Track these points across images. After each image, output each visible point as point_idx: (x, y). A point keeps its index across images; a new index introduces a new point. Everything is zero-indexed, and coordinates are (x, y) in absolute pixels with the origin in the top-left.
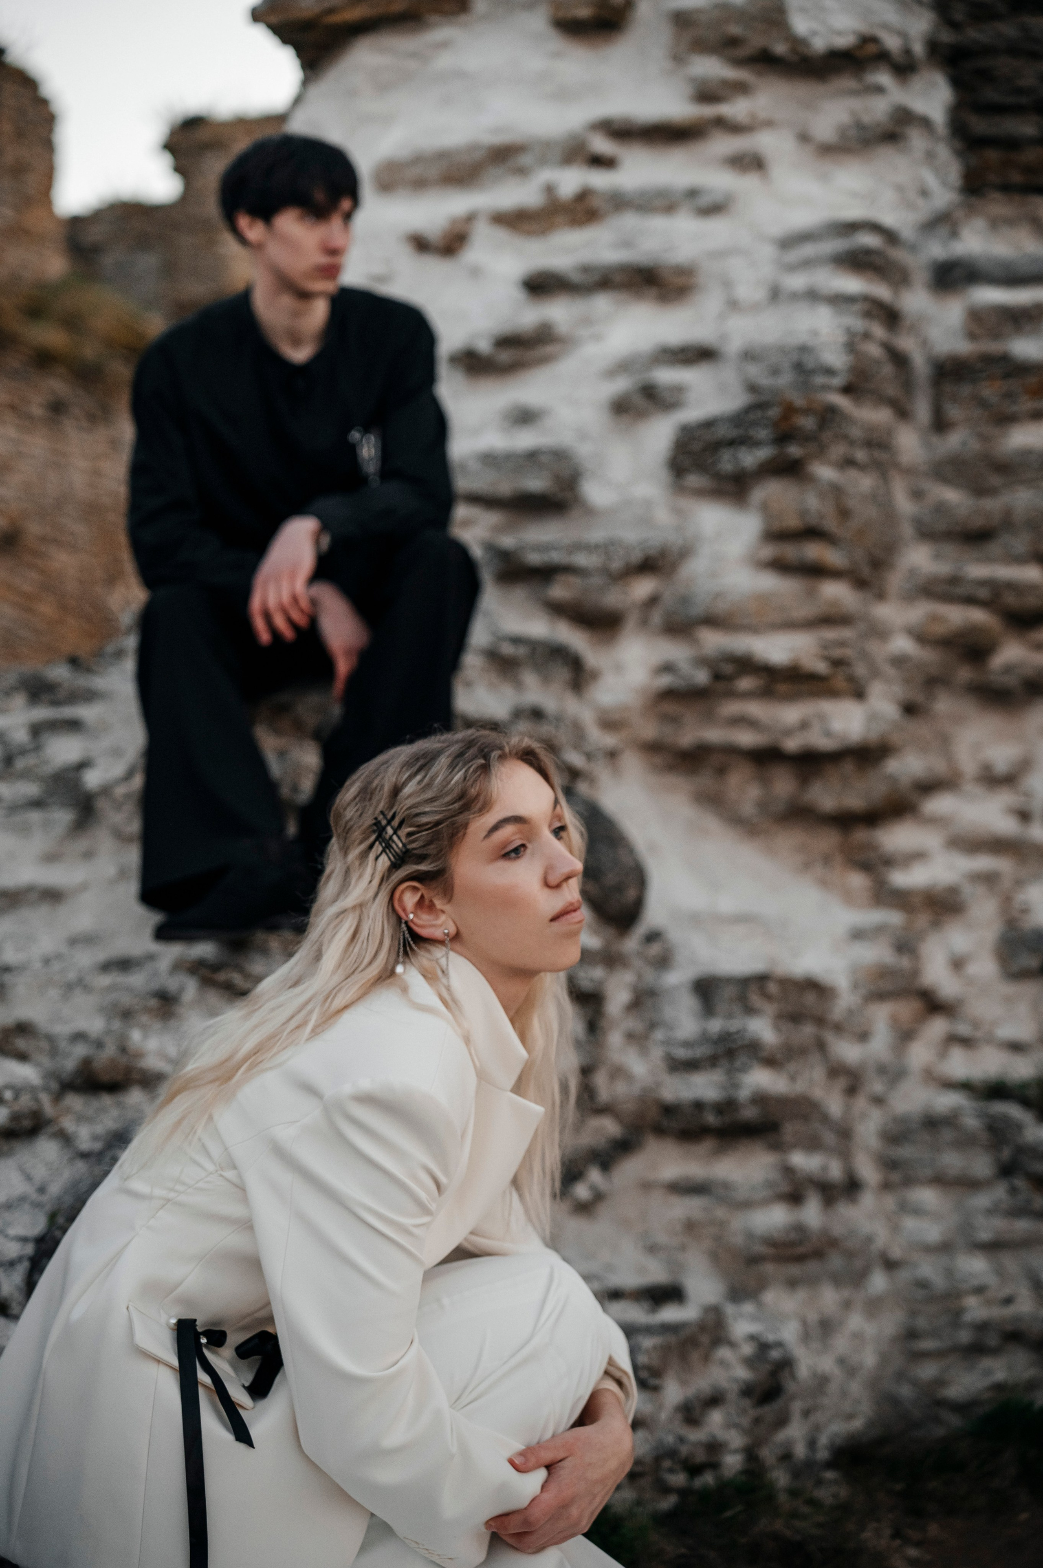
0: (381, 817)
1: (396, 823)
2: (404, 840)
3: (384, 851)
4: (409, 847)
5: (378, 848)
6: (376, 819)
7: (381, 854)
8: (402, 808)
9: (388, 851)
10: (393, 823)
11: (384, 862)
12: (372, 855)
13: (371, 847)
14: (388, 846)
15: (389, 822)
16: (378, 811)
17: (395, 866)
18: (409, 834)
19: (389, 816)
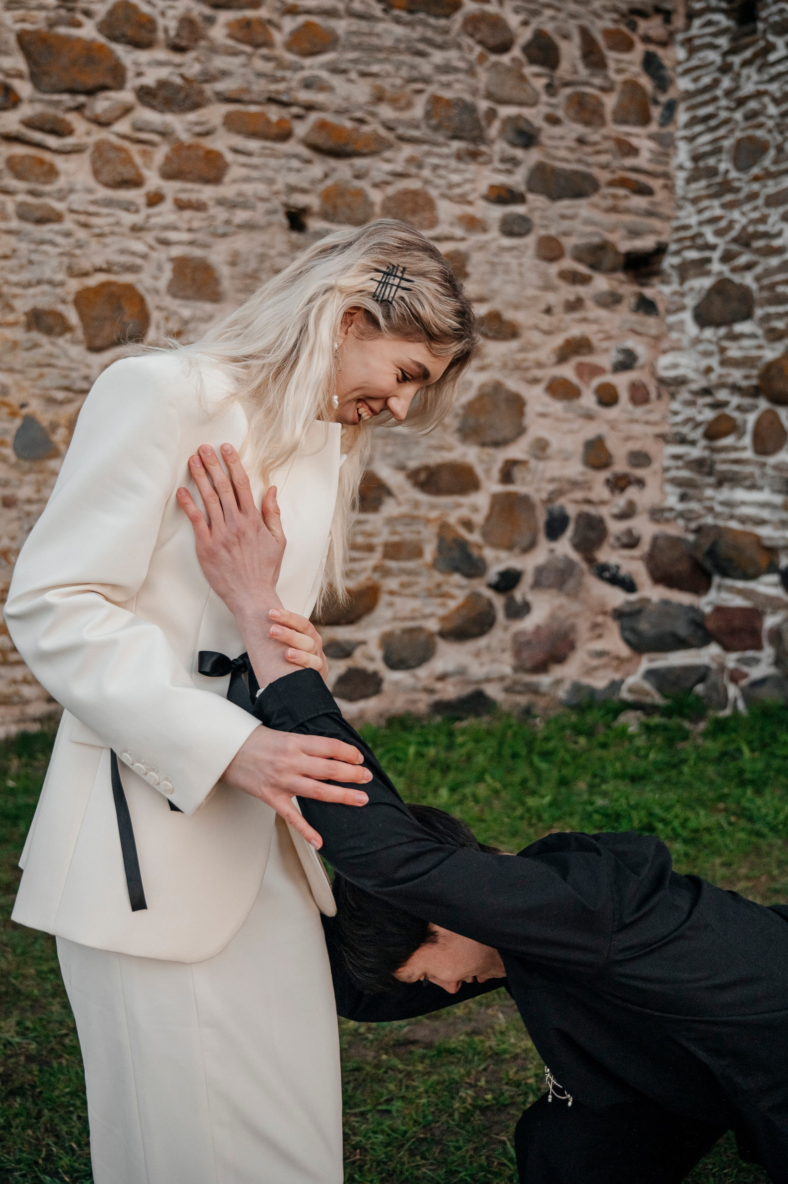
0: (401, 269)
1: (404, 284)
2: (396, 296)
3: (380, 282)
4: (394, 302)
5: (379, 276)
6: (399, 266)
7: (378, 281)
8: (418, 286)
9: (381, 285)
10: (403, 281)
11: (373, 286)
12: (373, 275)
13: (377, 270)
14: (384, 284)
15: (402, 278)
16: (404, 265)
17: (374, 296)
18: (402, 298)
19: (406, 276)
